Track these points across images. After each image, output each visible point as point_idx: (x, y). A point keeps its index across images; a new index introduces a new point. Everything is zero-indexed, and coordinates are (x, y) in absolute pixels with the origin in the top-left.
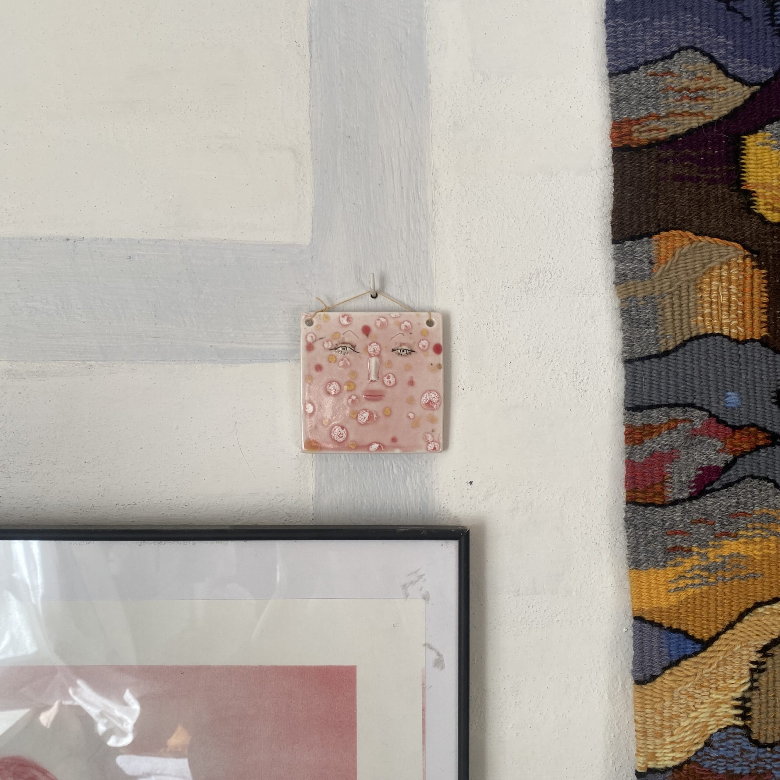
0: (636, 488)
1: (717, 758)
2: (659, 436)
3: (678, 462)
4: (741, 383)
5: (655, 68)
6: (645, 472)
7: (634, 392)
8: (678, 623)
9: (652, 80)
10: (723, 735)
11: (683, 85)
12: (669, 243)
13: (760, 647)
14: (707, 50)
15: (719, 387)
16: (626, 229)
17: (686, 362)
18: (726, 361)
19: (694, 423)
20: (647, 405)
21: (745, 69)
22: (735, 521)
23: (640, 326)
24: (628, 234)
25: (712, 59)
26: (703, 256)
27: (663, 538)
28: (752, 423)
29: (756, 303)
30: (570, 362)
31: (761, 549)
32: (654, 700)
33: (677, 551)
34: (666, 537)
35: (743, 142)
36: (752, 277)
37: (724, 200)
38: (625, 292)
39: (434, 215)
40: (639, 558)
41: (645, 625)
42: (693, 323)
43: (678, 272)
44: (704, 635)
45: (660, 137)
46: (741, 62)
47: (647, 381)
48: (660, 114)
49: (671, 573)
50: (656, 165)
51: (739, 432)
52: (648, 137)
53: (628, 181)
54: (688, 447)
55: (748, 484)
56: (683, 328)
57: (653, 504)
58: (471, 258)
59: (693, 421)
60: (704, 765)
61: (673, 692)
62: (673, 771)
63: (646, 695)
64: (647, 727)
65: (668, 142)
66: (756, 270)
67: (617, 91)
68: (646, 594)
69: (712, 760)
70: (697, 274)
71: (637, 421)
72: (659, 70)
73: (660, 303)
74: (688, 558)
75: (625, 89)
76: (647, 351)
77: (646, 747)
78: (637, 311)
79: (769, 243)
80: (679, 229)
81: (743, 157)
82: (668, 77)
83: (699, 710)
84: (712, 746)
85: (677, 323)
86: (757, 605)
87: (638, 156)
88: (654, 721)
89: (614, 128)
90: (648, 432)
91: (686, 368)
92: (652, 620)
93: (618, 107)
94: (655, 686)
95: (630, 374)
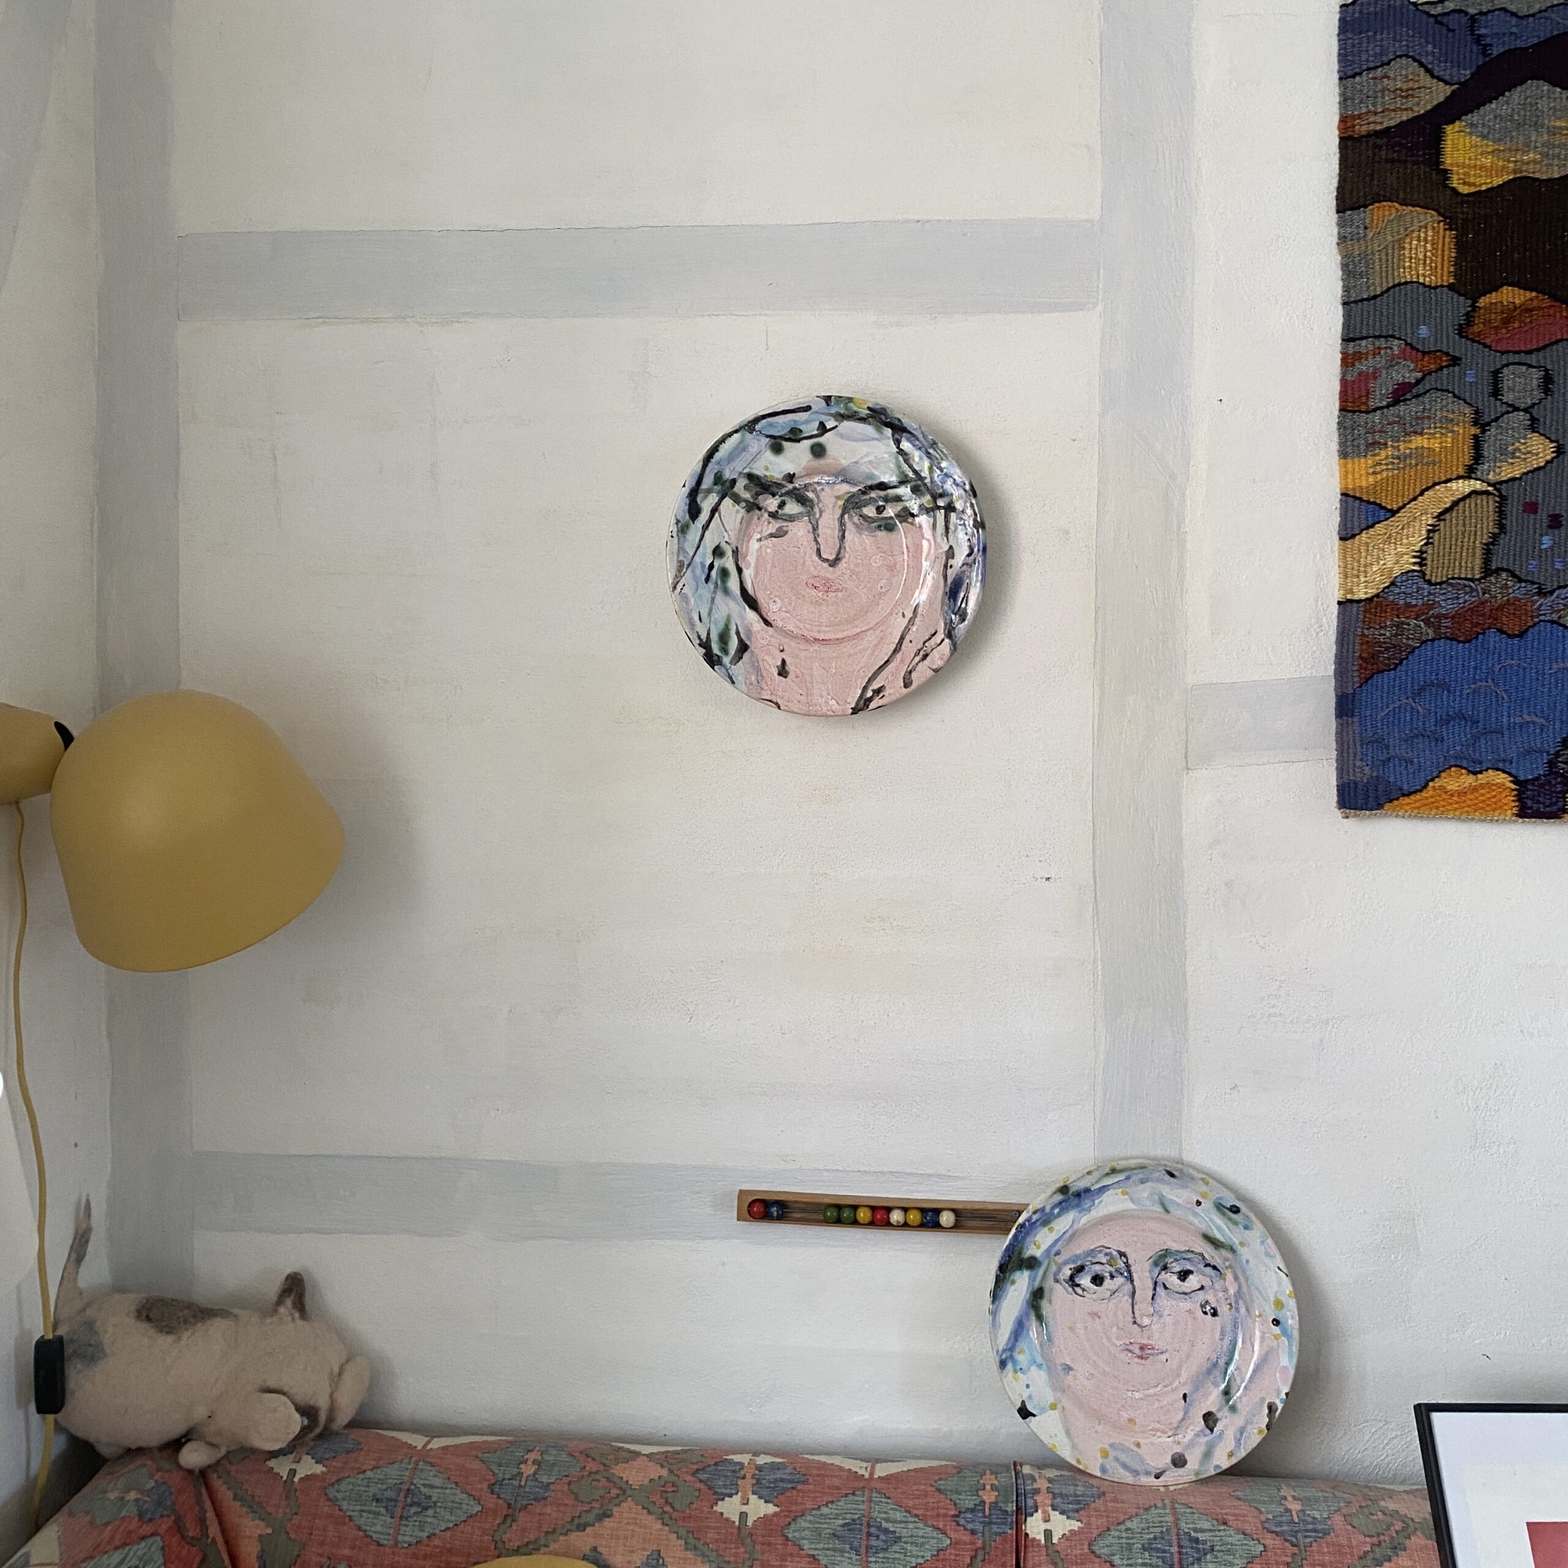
0: (1347, 399)
1: (1399, 594)
2: (1366, 360)
3: (1380, 379)
4: (1431, 319)
5: (1375, 73)
6: (1354, 388)
7: (1348, 327)
8: (1374, 497)
9: (1372, 83)
10: (1404, 578)
11: (1397, 87)
12: (1380, 213)
13: (1436, 514)
14: (1418, 57)
15: (1414, 322)
16: (1347, 201)
17: (1388, 303)
18: (1420, 303)
19: (1393, 349)
20: (1358, 337)
21: (1448, 71)
22: (1422, 423)
23: (1356, 276)
24: (1348, 205)
25: (1421, 64)
26: (1406, 222)
27: (1366, 435)
28: (1439, 349)
29: (1446, 258)
31: (1441, 443)
32: (1354, 551)
33: (1376, 445)
34: (1368, 435)
35: (1443, 130)
36: (1444, 237)
37: (1425, 178)
38: (1345, 251)
39: (1197, 194)
40: (1347, 451)
41: (1349, 498)
42: (1396, 274)
43: (1386, 234)
44: (1394, 506)
45: (1376, 129)
46: (1445, 66)
47: (1359, 318)
48: (1377, 110)
49: (1370, 460)
50: (1373, 151)
51: (1427, 356)
52: (1367, 129)
53: (1350, 165)
54: (1388, 368)
55: (1434, 395)
56: (1388, 277)
57: (1359, 411)
60: (1389, 598)
61: (1368, 547)
62: (1365, 602)
63: (1348, 548)
64: (1348, 570)
65: (1382, 132)
66: (1448, 233)
67: (1345, 92)
68: (1351, 477)
69: (1395, 595)
70: (1401, 236)
71: (1350, 349)
72: (1379, 75)
73: (1371, 259)
74: (1384, 450)
75: (1352, 90)
76: (1361, 295)
77: (1345, 585)
78: (1354, 265)
79: (1459, 210)
80: (1389, 201)
81: (1442, 142)
82: (1385, 80)
83: (1387, 559)
84: (1396, 586)
85: (1384, 274)
86: (1435, 484)
87: (1358, 144)
88: (1353, 566)
89: (1341, 121)
90: (1358, 357)
91: (1389, 309)
92: (1355, 495)
93: (1345, 105)
94: (1355, 542)
95: (1347, 313)
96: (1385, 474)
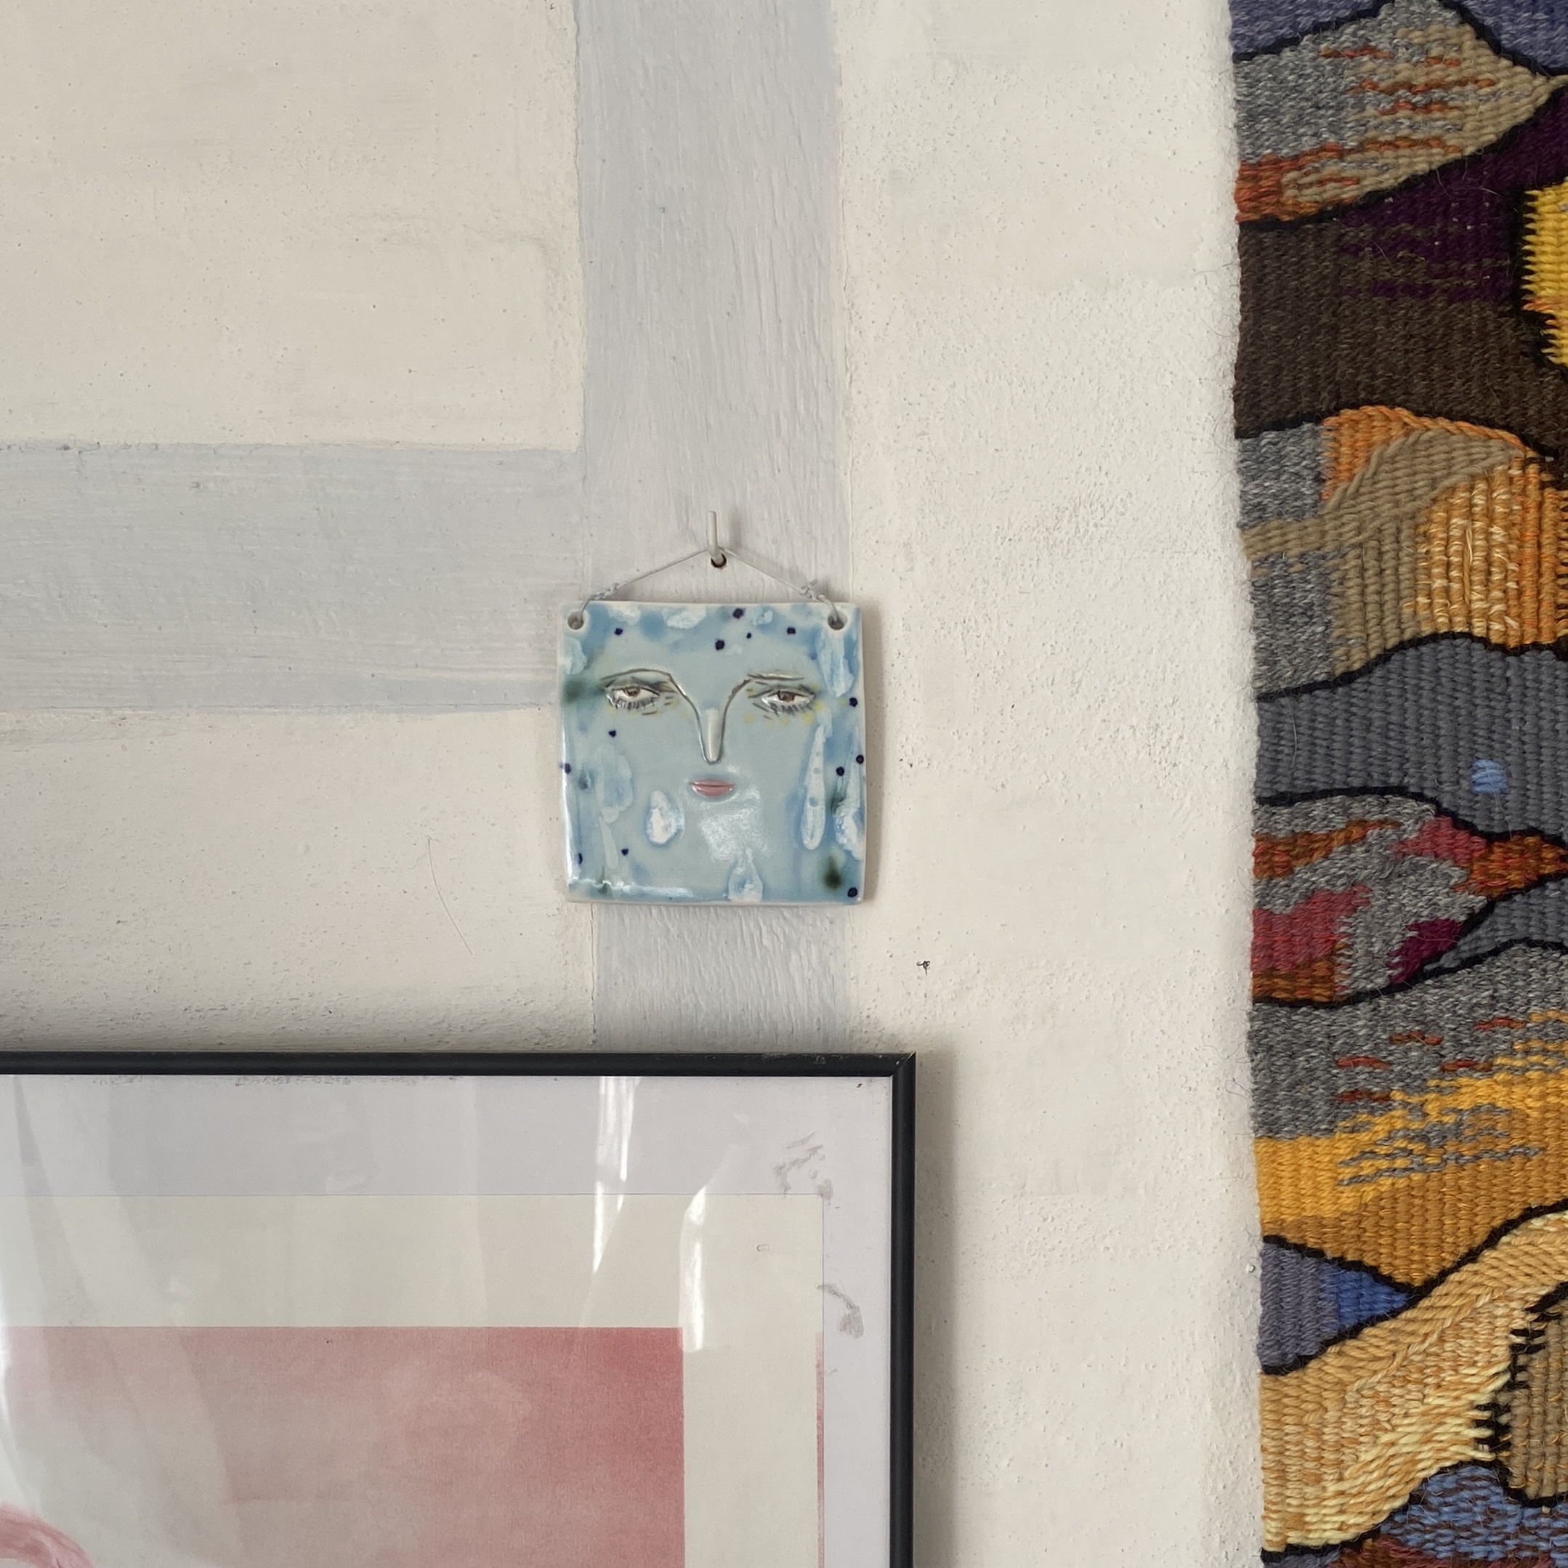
0: (1274, 969)
1: (1436, 1527)
2: (1326, 857)
3: (1366, 913)
4: (1508, 741)
5: (1337, 39)
6: (1293, 935)
7: (1273, 764)
8: (1357, 1249)
9: (1329, 68)
10: (1450, 1482)
11: (1399, 78)
12: (1358, 436)
13: (1533, 1300)
15: (1460, 750)
16: (1264, 404)
17: (1387, 695)
18: (1476, 693)
19: (1402, 827)
20: (1302, 791)
21: (1541, 35)
22: (1488, 1037)
23: (1293, 619)
24: (1269, 416)
25: (1465, 16)
26: (1433, 462)
27: (1329, 1072)
28: (1533, 828)
29: (1546, 564)
30: (1142, 702)
31: (1543, 1096)
32: (1303, 1406)
33: (1360, 1099)
34: (1335, 1071)
35: (1529, 204)
36: (1540, 505)
37: (1484, 336)
38: (1260, 546)
39: (849, 380)
40: (1276, 1115)
41: (1286, 1252)
42: (1407, 611)
43: (1378, 498)
44: (1414, 1275)
45: (1344, 196)
46: (1530, 20)
47: (1305, 738)
48: (1344, 144)
49: (1343, 1146)
50: (1335, 260)
51: (1500, 847)
52: (1318, 198)
53: (1272, 299)
54: (1388, 880)
55: (1519, 958)
56: (1385, 621)
57: (1309, 1002)
58: (929, 475)
59: (1401, 824)
60: (1408, 1541)
61: (1345, 1392)
62: (1342, 1553)
63: (1287, 1396)
64: (1287, 1462)
65: (1360, 207)
66: (1549, 492)
67: (1251, 94)
68: (1290, 1189)
69: (1425, 1532)
70: (1418, 503)
71: (1280, 827)
72: (1347, 44)
73: (1336, 568)
74: (1382, 1115)
75: (1269, 89)
76: (1307, 673)
77: (1282, 1502)
78: (1287, 587)
80: (1382, 403)
81: (1529, 238)
82: (1365, 58)
83: (1400, 1429)
84: (1425, 1503)
85: (1372, 612)
86: (1529, 1214)
87: (1294, 241)
88: (1302, 1450)
89: (1242, 178)
90: (1302, 850)
91: (1388, 711)
92: (1301, 1242)
93: (1253, 131)
94: (1306, 1378)
95: (1268, 724)
96: (1386, 1183)
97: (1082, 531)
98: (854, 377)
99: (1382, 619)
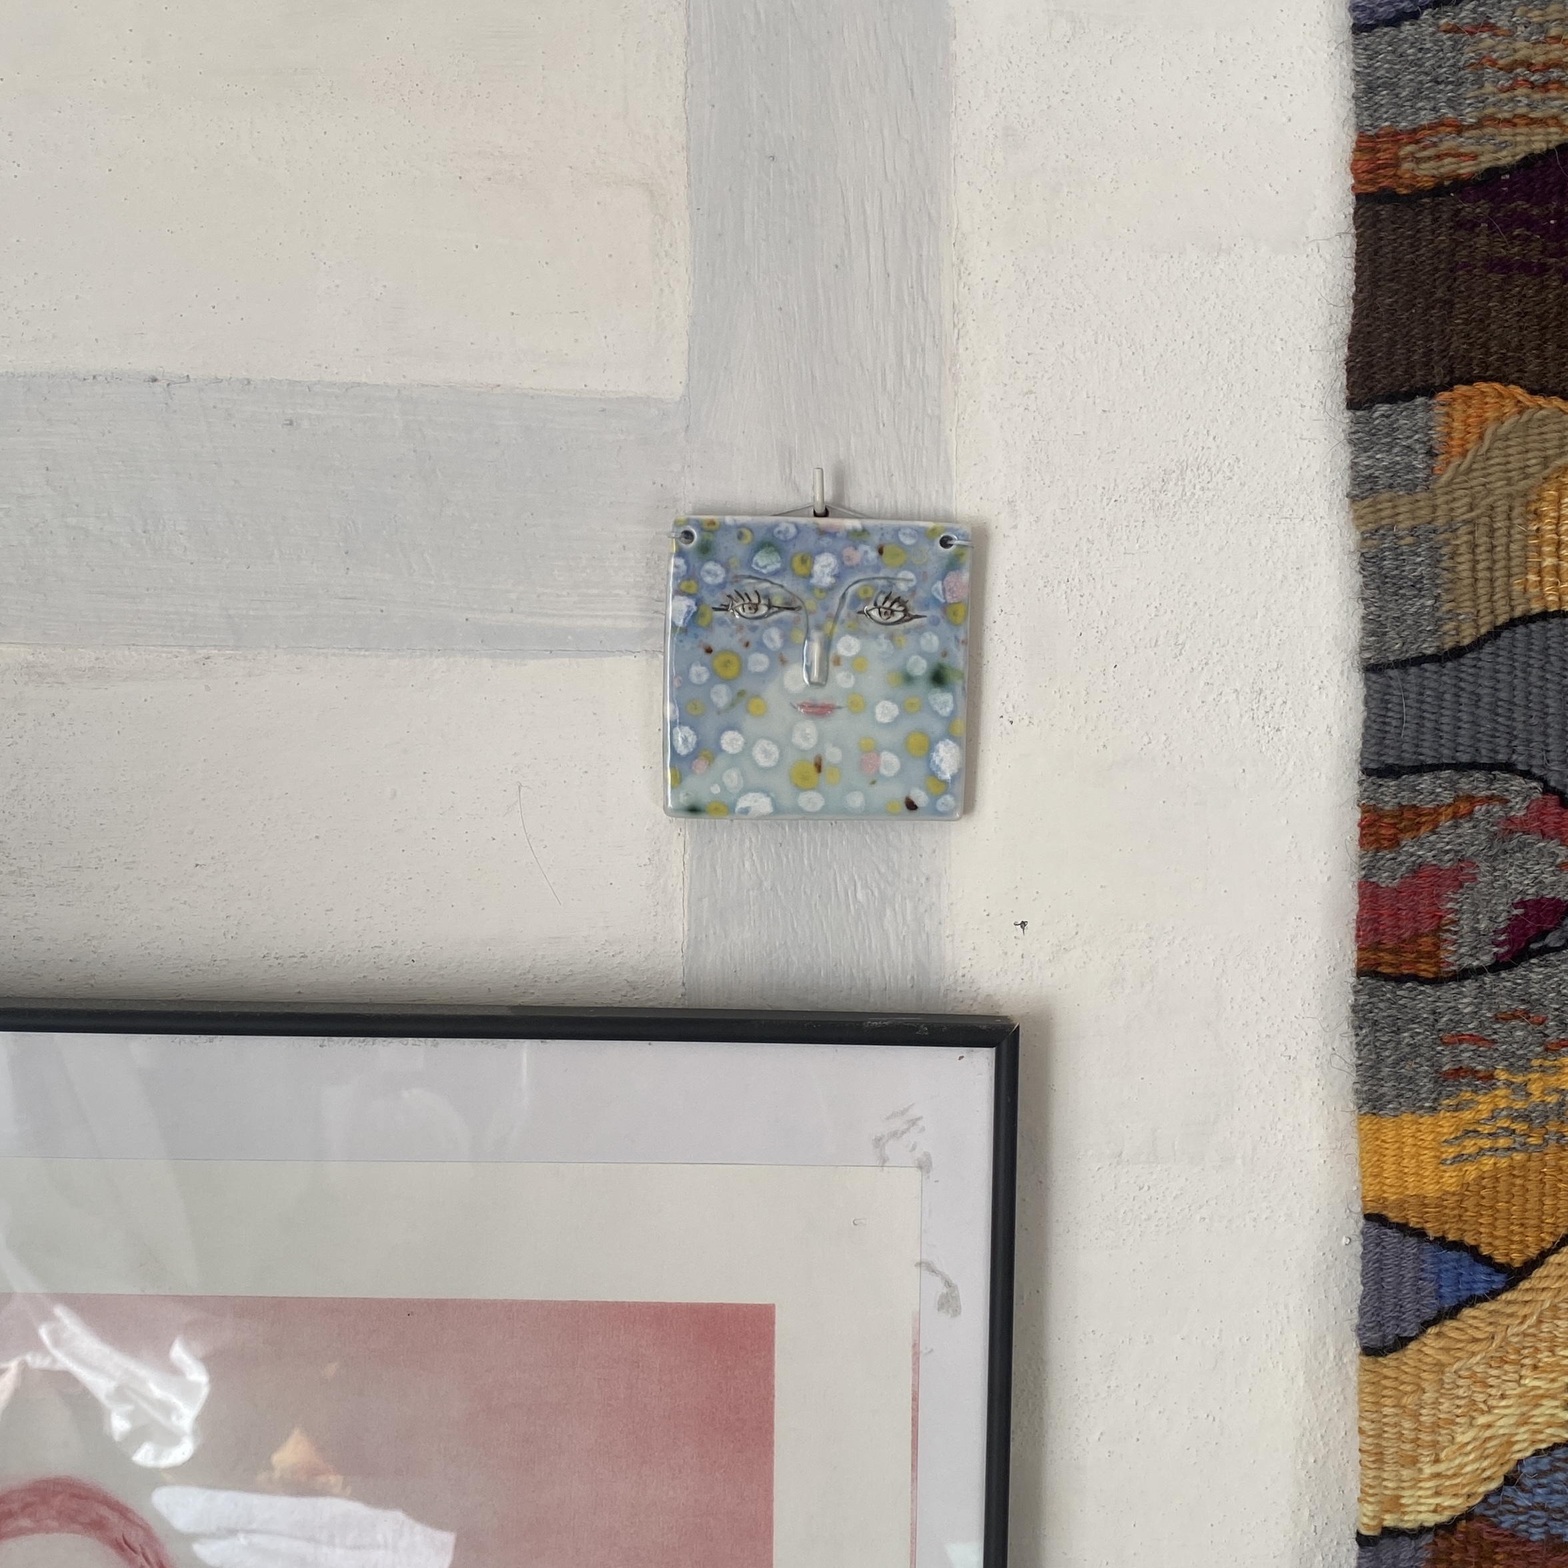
0: (1379, 943)
1: (1529, 1508)
2: (1433, 832)
3: (1472, 889)
5: (1457, 14)
6: (1399, 909)
7: (1382, 735)
8: (1459, 1229)
9: (1448, 43)
10: (1544, 1463)
11: (1518, 56)
12: (1471, 411)
16: (1377, 377)
17: (1496, 672)
19: (1510, 804)
20: (1411, 764)
23: (1402, 592)
24: (1383, 388)
26: (1546, 440)
27: (1433, 1049)
30: (1246, 667)
32: (1401, 1388)
33: (1463, 1078)
34: (1440, 1048)
38: (1371, 517)
39: (956, 336)
40: (1380, 1091)
41: (1388, 1231)
42: (1517, 588)
43: (1489, 474)
44: (1514, 1256)
45: (1462, 171)
47: (1413, 712)
48: (1463, 120)
49: (1447, 1124)
50: (1451, 235)
52: (1435, 172)
53: (1388, 271)
54: (1495, 858)
56: (1495, 598)
57: (1415, 978)
58: (1036, 434)
59: (1508, 801)
60: (1501, 1522)
61: (1443, 1373)
62: (1436, 1535)
63: (1386, 1377)
64: (1384, 1443)
65: (1477, 183)
67: (1370, 66)
68: (1394, 1167)
69: (1519, 1514)
70: (1529, 482)
71: (1387, 799)
72: (1466, 21)
73: (1447, 543)
74: (1486, 1094)
75: (1388, 62)
77: (1380, 1485)
78: (1396, 560)
80: (1496, 380)
82: (1484, 35)
83: (1496, 1411)
84: (1519, 1484)
85: (1483, 587)
87: (1408, 215)
88: (1400, 1432)
89: (1359, 149)
90: (1410, 823)
91: (1497, 687)
92: (1403, 1221)
93: (1372, 103)
94: (1405, 1360)
95: (1376, 696)
97: (1188, 494)
98: (962, 333)
99: (1492, 596)
